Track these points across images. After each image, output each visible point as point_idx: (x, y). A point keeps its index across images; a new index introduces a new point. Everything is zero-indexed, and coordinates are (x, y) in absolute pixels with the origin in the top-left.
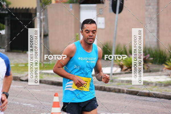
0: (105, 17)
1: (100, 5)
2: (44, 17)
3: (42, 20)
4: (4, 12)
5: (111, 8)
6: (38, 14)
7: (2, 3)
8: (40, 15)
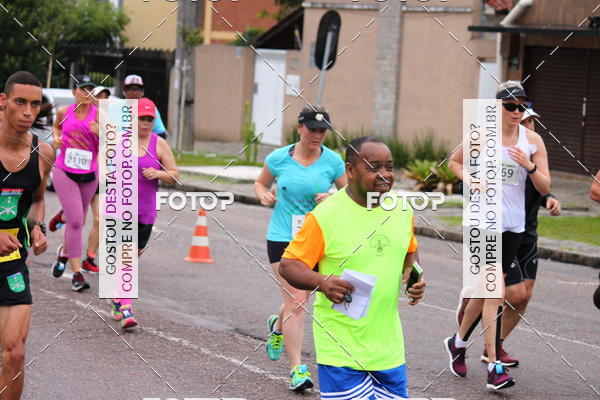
0: (301, 74)
1: (293, 53)
2: (189, 67)
3: (184, 73)
4: (115, 55)
5: (313, 59)
6: (177, 62)
7: (114, 39)
8: (182, 64)
